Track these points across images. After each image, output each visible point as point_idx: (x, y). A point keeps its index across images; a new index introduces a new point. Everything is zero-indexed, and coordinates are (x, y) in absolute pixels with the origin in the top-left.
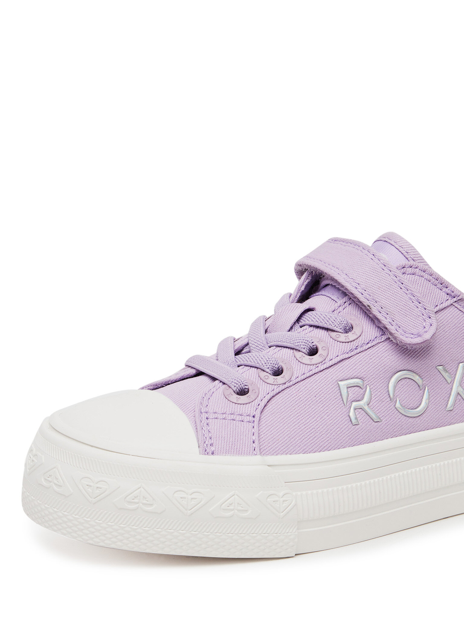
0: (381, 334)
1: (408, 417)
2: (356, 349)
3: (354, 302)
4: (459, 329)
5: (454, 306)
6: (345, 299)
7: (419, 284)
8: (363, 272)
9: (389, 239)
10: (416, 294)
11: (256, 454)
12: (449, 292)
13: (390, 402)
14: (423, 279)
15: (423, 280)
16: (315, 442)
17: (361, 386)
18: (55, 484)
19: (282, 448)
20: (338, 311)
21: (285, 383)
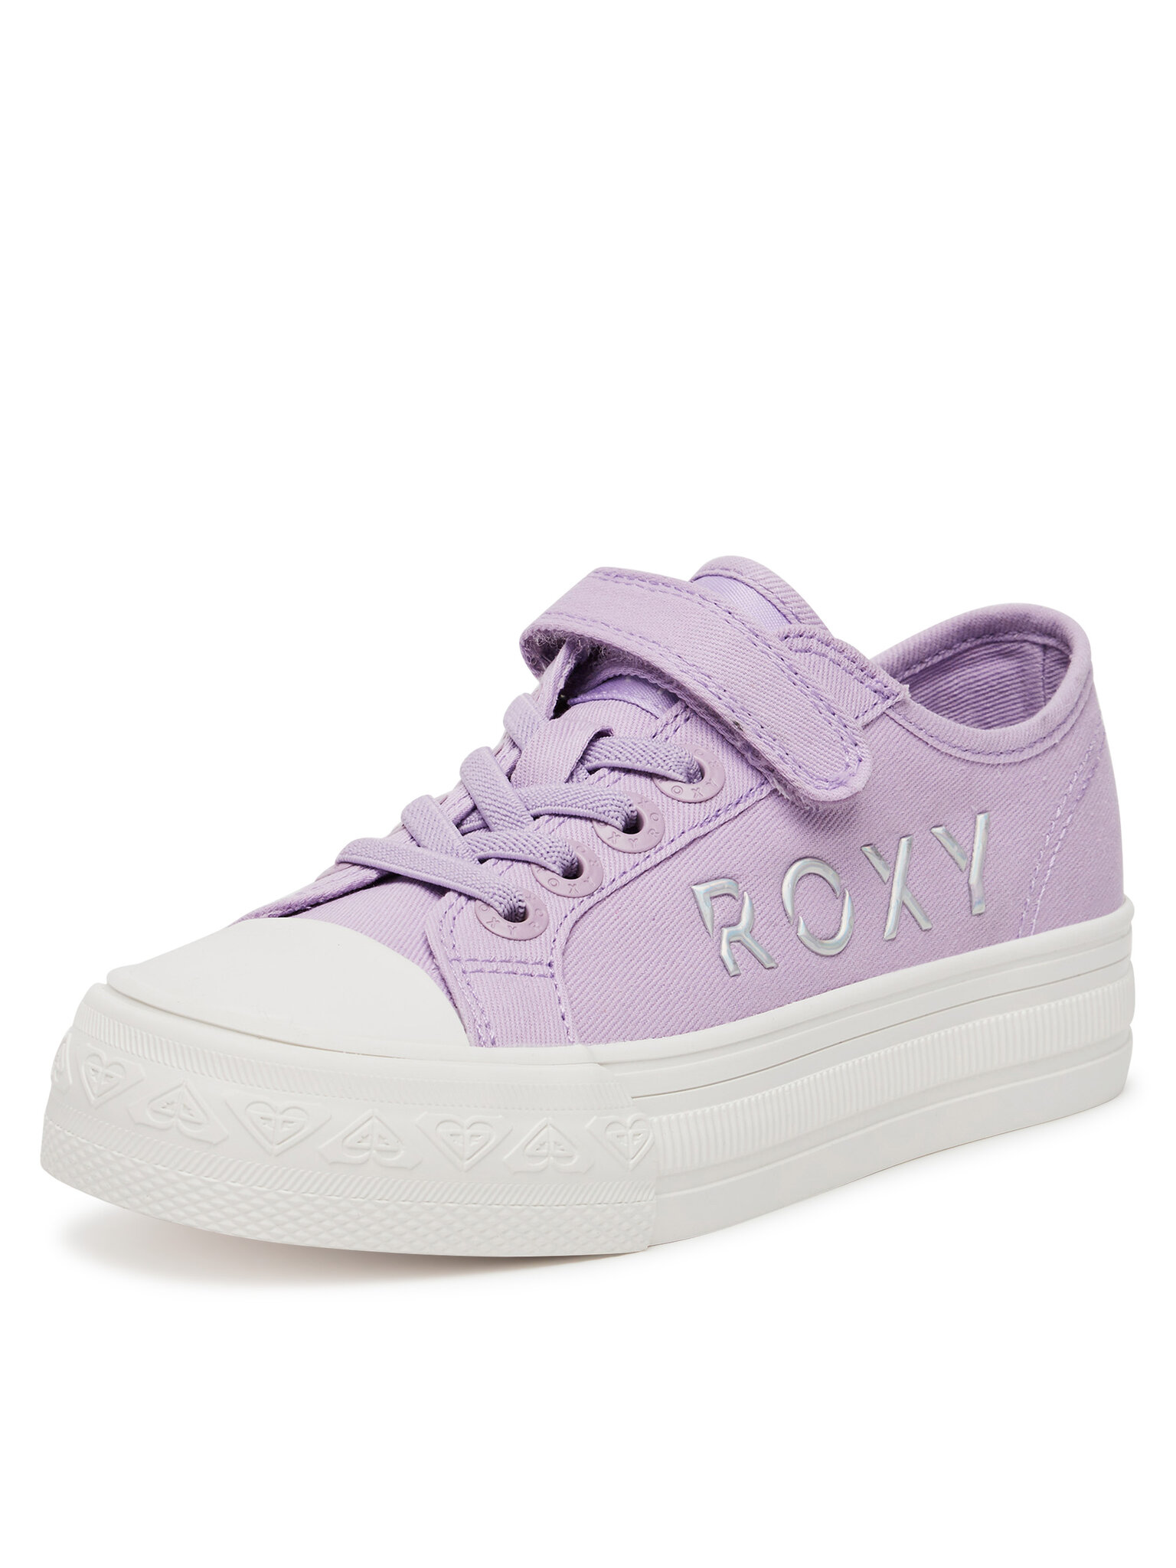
0: (759, 781)
1: (822, 956)
2: (717, 816)
3: (696, 713)
4: (900, 765)
5: (887, 715)
6: (677, 708)
7: (821, 671)
8: (714, 650)
9: (738, 573)
10: (826, 696)
11: (574, 1042)
12: (878, 686)
13: (788, 925)
14: (827, 660)
15: (826, 665)
16: (671, 1014)
17: (735, 894)
18: (184, 1120)
19: (615, 1028)
20: (664, 735)
21: (592, 894)
